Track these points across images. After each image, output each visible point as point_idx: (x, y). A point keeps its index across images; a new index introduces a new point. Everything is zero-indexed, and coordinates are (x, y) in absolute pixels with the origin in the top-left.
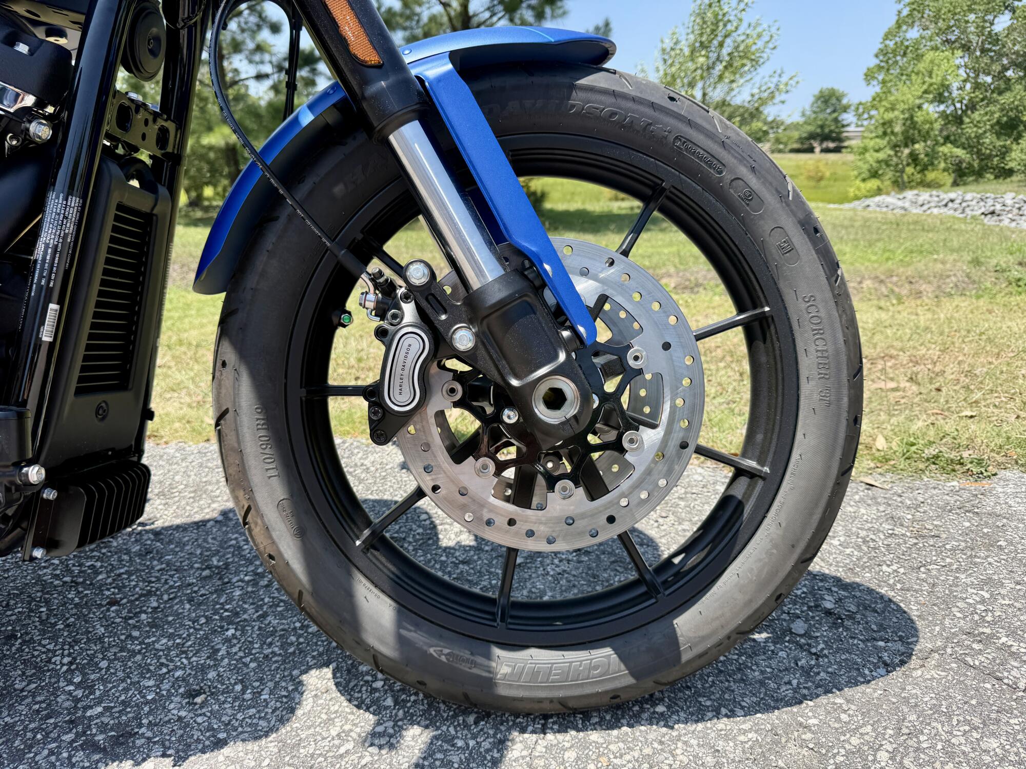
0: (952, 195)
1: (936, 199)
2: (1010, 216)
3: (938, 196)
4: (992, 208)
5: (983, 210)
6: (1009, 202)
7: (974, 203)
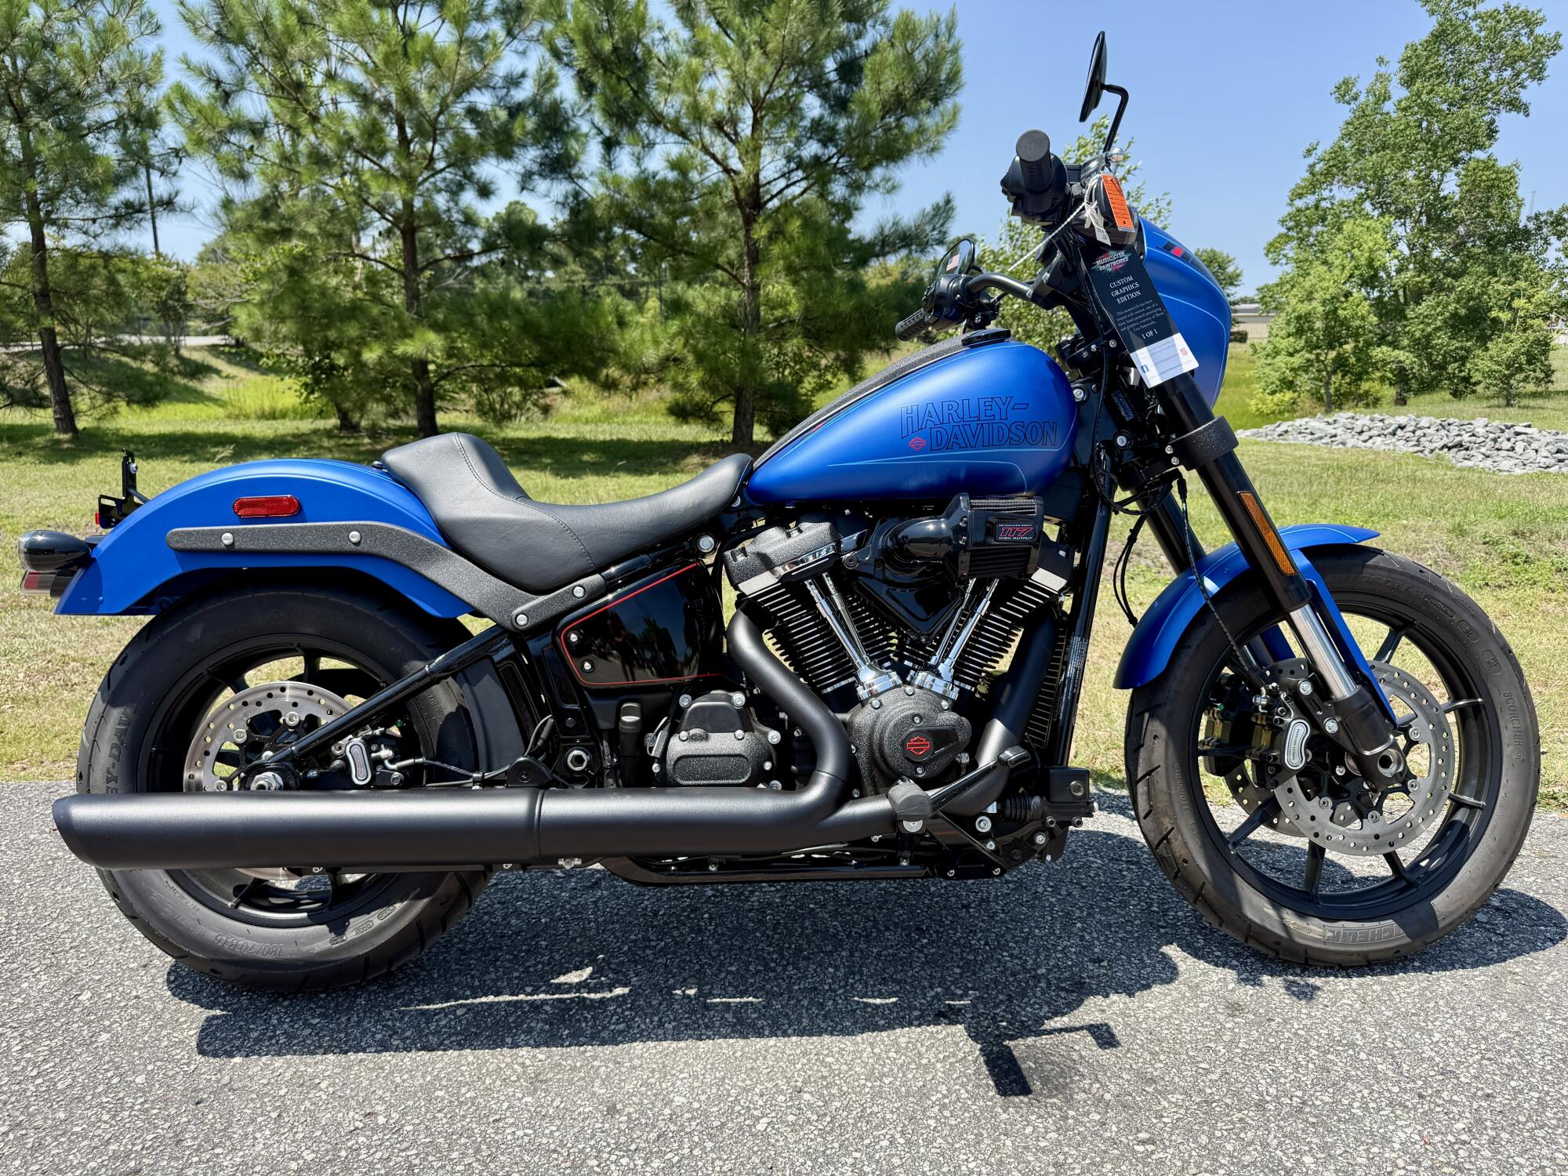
0: (1402, 420)
1: (1380, 424)
2: (1483, 450)
3: (1382, 421)
4: (1458, 439)
5: (1445, 441)
6: (1481, 431)
7: (1432, 431)
